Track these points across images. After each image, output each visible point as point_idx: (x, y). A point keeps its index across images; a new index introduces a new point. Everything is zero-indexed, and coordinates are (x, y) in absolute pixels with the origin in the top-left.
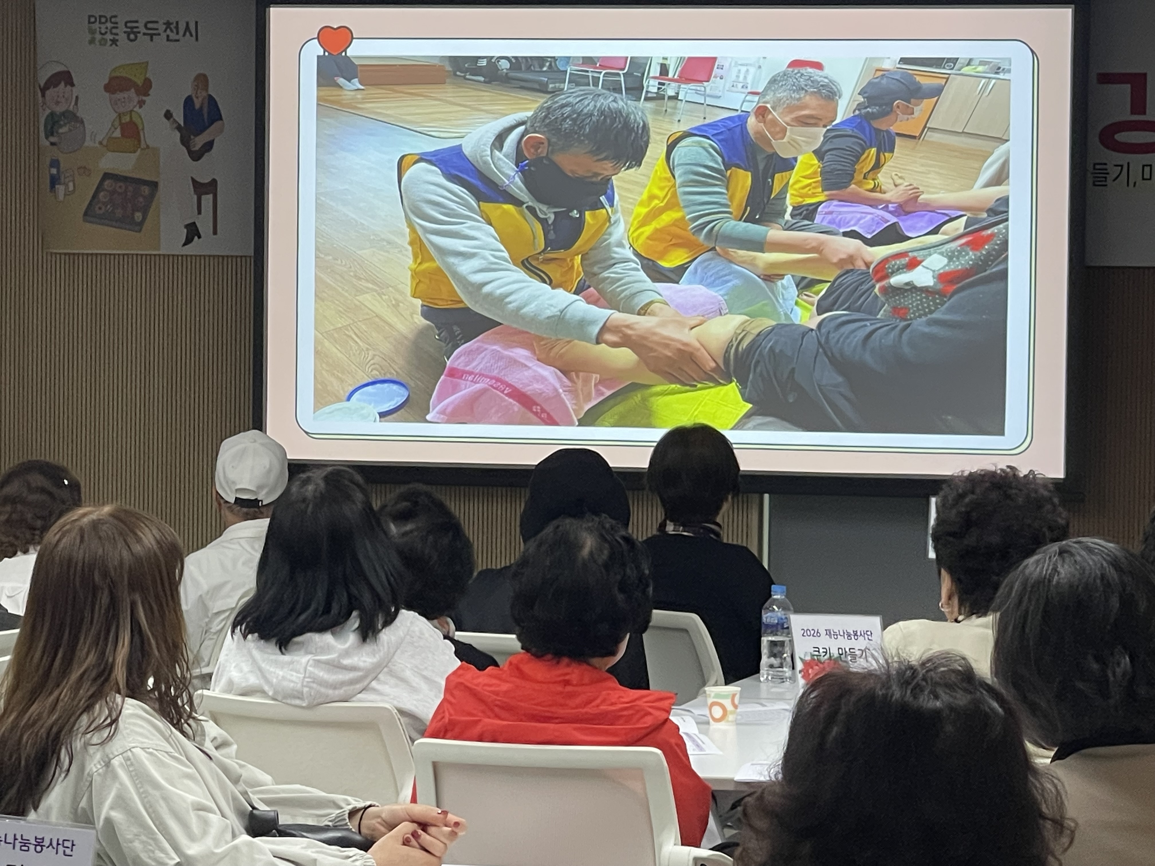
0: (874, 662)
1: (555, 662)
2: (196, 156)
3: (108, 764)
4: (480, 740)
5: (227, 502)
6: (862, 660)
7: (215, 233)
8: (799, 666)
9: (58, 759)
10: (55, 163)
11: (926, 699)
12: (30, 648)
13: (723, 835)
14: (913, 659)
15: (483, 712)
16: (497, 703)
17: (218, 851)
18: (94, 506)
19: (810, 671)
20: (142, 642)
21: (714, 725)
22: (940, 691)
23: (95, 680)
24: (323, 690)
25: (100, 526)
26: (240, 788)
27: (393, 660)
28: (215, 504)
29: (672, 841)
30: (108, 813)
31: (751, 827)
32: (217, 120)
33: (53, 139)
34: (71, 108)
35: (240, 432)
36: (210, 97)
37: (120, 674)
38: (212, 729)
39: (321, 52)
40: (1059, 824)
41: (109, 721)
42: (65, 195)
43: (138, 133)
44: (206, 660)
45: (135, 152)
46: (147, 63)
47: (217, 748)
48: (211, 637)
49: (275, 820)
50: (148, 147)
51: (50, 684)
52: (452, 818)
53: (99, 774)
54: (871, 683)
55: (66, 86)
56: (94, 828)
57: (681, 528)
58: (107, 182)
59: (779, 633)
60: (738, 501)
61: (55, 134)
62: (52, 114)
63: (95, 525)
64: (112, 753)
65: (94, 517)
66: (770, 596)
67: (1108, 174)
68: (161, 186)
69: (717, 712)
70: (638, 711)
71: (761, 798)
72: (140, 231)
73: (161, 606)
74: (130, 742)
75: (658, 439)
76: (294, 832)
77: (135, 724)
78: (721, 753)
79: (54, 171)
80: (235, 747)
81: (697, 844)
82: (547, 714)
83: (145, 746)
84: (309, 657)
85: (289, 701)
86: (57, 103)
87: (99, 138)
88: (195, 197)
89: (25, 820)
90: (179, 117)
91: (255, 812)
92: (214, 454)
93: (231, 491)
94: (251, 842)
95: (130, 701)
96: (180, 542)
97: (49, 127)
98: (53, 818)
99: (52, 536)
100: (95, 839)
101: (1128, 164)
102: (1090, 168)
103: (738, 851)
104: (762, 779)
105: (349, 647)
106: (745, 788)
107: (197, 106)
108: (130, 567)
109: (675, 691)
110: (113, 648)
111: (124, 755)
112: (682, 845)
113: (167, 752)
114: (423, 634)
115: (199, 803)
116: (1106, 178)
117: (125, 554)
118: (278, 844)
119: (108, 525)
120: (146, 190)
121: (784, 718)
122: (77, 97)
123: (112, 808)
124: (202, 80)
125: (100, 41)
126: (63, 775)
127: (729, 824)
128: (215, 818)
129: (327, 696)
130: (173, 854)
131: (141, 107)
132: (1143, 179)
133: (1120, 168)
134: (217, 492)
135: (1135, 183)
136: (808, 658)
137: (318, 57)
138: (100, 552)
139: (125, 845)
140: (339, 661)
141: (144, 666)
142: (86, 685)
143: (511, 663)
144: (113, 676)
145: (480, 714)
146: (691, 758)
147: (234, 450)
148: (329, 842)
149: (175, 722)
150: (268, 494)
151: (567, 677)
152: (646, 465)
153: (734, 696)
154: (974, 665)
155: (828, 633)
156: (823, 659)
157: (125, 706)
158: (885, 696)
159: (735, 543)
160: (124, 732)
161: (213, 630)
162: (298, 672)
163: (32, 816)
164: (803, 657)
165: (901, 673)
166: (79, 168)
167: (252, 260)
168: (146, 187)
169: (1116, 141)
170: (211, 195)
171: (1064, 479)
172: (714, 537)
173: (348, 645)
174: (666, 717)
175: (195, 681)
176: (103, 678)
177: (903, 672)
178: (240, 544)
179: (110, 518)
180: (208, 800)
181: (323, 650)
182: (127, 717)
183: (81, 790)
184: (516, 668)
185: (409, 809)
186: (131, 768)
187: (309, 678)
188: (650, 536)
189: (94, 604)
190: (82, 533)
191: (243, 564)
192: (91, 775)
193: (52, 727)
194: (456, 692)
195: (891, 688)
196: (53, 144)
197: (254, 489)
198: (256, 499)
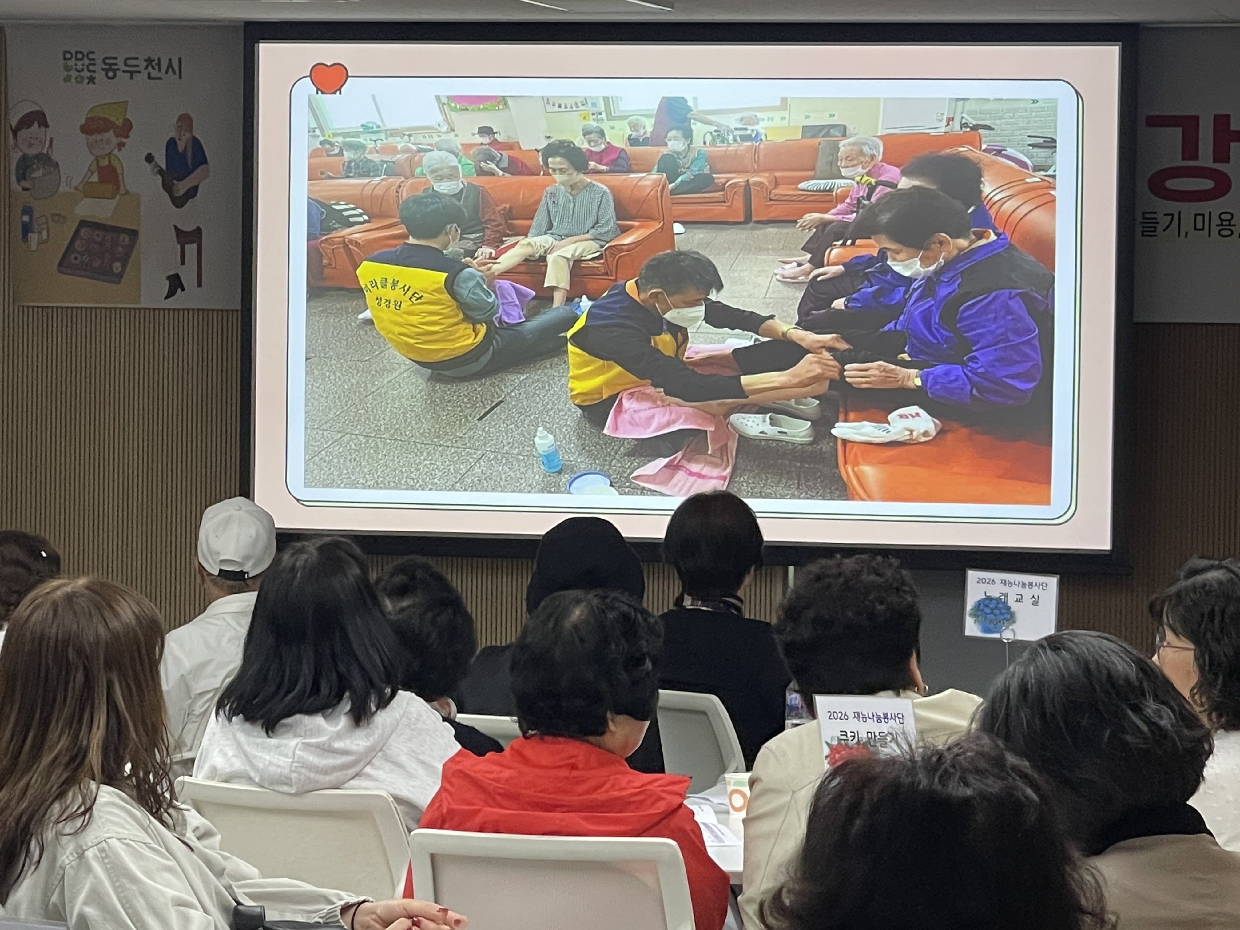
0: (898, 749)
2: (179, 202)
3: (81, 856)
4: (481, 830)
5: (210, 574)
6: (891, 743)
7: (200, 284)
9: (28, 851)
10: (27, 210)
11: (955, 786)
14: (939, 743)
15: (485, 801)
16: (499, 790)
18: (69, 578)
19: (837, 756)
20: (119, 723)
21: (734, 815)
22: (971, 779)
23: (68, 764)
24: (313, 776)
25: (75, 600)
26: (224, 882)
27: (388, 744)
28: (198, 577)
30: (81, 908)
32: (202, 164)
33: (24, 184)
34: (45, 151)
36: (195, 141)
37: (95, 758)
38: (194, 818)
39: (314, 92)
41: (82, 809)
42: (38, 243)
43: (118, 177)
44: (189, 745)
45: (113, 198)
46: (127, 102)
47: (199, 838)
48: (194, 719)
50: (127, 193)
52: (452, 915)
53: (72, 867)
54: (897, 770)
55: (39, 126)
56: (66, 925)
57: (700, 603)
58: (83, 231)
59: (804, 716)
61: (28, 178)
62: (24, 157)
63: (70, 598)
64: (86, 844)
65: (68, 589)
67: (1157, 223)
68: (141, 233)
69: (737, 800)
70: (651, 796)
72: (119, 283)
73: (139, 686)
74: (105, 833)
75: (675, 508)
77: (111, 813)
79: (26, 218)
80: (218, 837)
82: (552, 802)
83: (121, 836)
84: (298, 740)
85: (276, 788)
86: (30, 145)
87: (75, 183)
88: (179, 247)
90: (162, 161)
91: (240, 907)
93: (215, 562)
95: (104, 788)
96: (161, 618)
97: (21, 171)
98: (23, 915)
99: (22, 610)
101: (1180, 213)
102: (1139, 216)
105: (341, 729)
107: (181, 150)
108: (106, 643)
110: (87, 730)
111: (100, 845)
113: (145, 843)
114: (421, 716)
115: (179, 899)
116: (1155, 227)
117: (102, 631)
119: (83, 599)
120: (125, 239)
122: (52, 139)
123: (85, 903)
124: (185, 121)
125: (76, 79)
126: (33, 868)
128: (196, 914)
129: (316, 782)
131: (120, 150)
132: (1195, 229)
133: (1170, 217)
134: (200, 563)
135: (1187, 233)
136: (835, 742)
138: (75, 626)
140: (330, 746)
141: (121, 750)
142: (58, 771)
143: (512, 748)
144: (87, 761)
145: (481, 803)
146: (708, 849)
147: (217, 519)
149: (154, 811)
150: (254, 566)
151: (575, 760)
155: (858, 716)
156: (850, 743)
157: (100, 793)
158: (912, 784)
159: (758, 618)
160: (100, 821)
161: (196, 713)
162: (286, 757)
164: (829, 741)
165: (926, 759)
166: (53, 215)
167: (240, 313)
168: (126, 236)
169: (1166, 189)
170: (195, 245)
171: (1111, 551)
172: (735, 613)
173: (339, 727)
174: (679, 802)
175: (176, 767)
176: (76, 763)
177: (930, 758)
178: (224, 620)
179: (86, 592)
180: (189, 895)
181: (312, 733)
182: (101, 805)
183: (52, 885)
184: (518, 753)
185: (403, 904)
186: (106, 861)
187: (297, 762)
188: (666, 611)
189: (67, 683)
190: (55, 606)
191: (229, 641)
192: (63, 868)
193: (21, 815)
194: (454, 780)
195: (917, 775)
196: (25, 189)
197: (240, 561)
198: (242, 571)
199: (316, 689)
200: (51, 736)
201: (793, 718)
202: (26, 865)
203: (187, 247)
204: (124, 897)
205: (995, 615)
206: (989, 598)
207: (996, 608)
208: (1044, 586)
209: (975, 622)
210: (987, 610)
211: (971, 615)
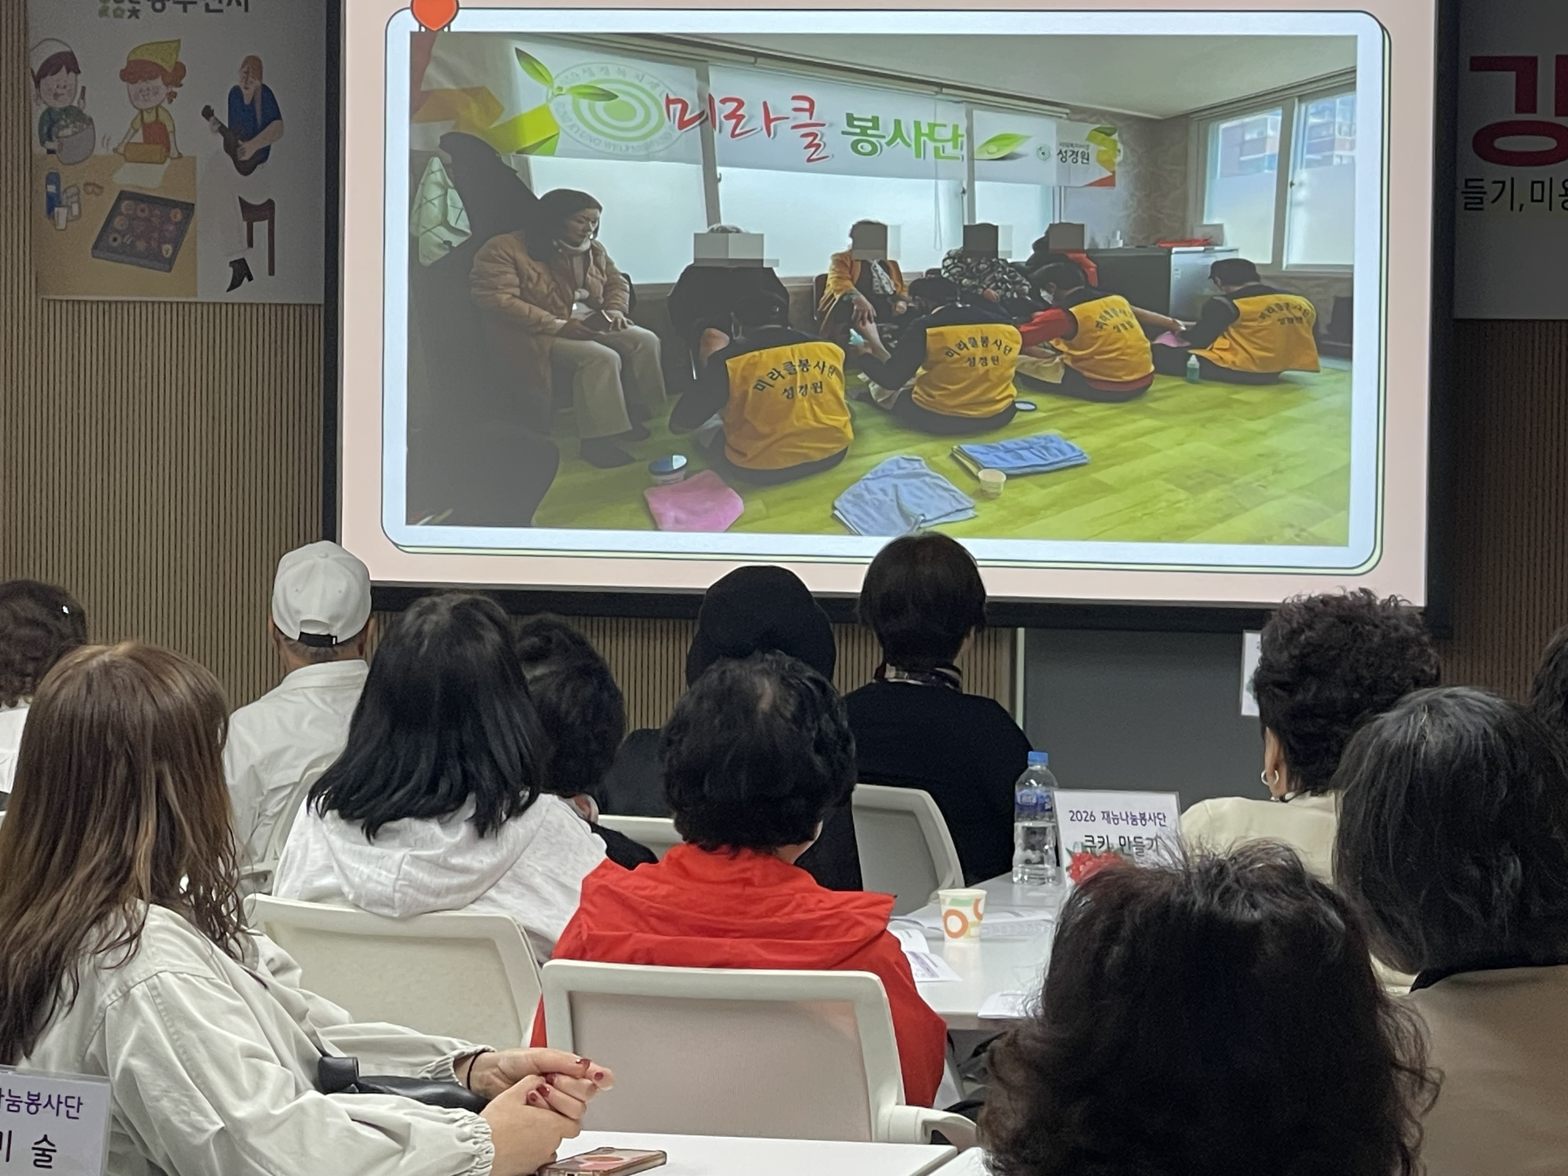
0: (1167, 856)
1: (732, 854)
3: (126, 995)
4: (631, 961)
5: (288, 639)
6: (1150, 851)
7: (272, 272)
8: (1066, 860)
9: (59, 988)
10: (53, 178)
11: (1240, 908)
12: (19, 837)
13: (962, 1090)
14: (1220, 850)
15: (635, 924)
16: (654, 911)
17: (277, 1112)
18: (107, 644)
19: (1081, 868)
20: (173, 828)
21: (950, 942)
22: (1259, 898)
23: (108, 880)
24: (421, 897)
25: (113, 670)
26: (306, 1028)
28: (272, 641)
29: (894, 1099)
30: (126, 1061)
31: (1000, 1079)
32: (274, 119)
33: (51, 145)
34: (75, 104)
35: (305, 544)
36: (265, 89)
37: (142, 871)
38: (267, 947)
39: (415, 27)
40: (1419, 1076)
41: (127, 935)
42: (67, 221)
43: (167, 137)
44: (260, 852)
45: (163, 163)
46: (179, 41)
47: (274, 973)
48: (266, 821)
49: (354, 1070)
50: (180, 155)
51: (48, 884)
52: (594, 1067)
53: (114, 1008)
54: (1166, 884)
55: (68, 72)
56: (108, 1081)
57: (906, 674)
58: (125, 204)
61: (54, 138)
62: (49, 111)
63: (107, 669)
64: (132, 980)
65: (106, 658)
66: (1027, 766)
67: (1485, 193)
68: (197, 208)
69: (955, 924)
70: (844, 920)
71: (1013, 1042)
72: (169, 270)
73: (196, 779)
74: (157, 965)
75: (875, 553)
76: (379, 1087)
77: (163, 940)
78: (959, 979)
79: (52, 189)
80: (299, 971)
81: (928, 1104)
82: (722, 926)
83: (177, 969)
84: (405, 851)
85: (375, 910)
86: (56, 96)
87: (114, 144)
88: (245, 223)
89: (13, 1070)
90: (223, 115)
91: (327, 1059)
93: (295, 624)
94: (322, 1100)
95: (156, 910)
96: (223, 693)
97: (45, 129)
98: (53, 1068)
99: (48, 684)
100: (109, 1097)
101: (1512, 179)
102: (1461, 184)
103: (983, 1113)
104: (1015, 1015)
105: (460, 841)
106: (990, 1027)
107: (247, 101)
108: (155, 726)
109: (895, 894)
110: (131, 838)
111: (150, 981)
112: (908, 1104)
113: (207, 979)
114: (563, 826)
115: (250, 1048)
116: (1481, 199)
117: (149, 709)
118: (358, 1104)
119: (124, 670)
120: (177, 215)
121: (1046, 932)
122: (84, 88)
123: (131, 1054)
124: (253, 66)
125: (114, 11)
126: (66, 1009)
127: (970, 1076)
128: (272, 1068)
129: (428, 905)
130: (216, 1117)
131: (171, 101)
132: (1533, 200)
133: (1501, 185)
134: (275, 625)
135: (1522, 206)
136: (1079, 850)
137: (413, 34)
138: (114, 704)
139: (149, 1103)
140: (445, 860)
141: (175, 860)
142: (95, 888)
143: (670, 858)
144: (133, 875)
145: (630, 927)
146: (917, 985)
147: (298, 569)
148: (428, 1100)
149: (217, 936)
150: (344, 629)
151: (748, 875)
152: (858, 589)
153: (977, 901)
154: (1303, 859)
155: (1107, 816)
156: (1098, 851)
157: (150, 915)
158: (1184, 905)
159: (978, 694)
160: (149, 952)
161: (269, 813)
162: (389, 871)
163: (24, 1064)
164: (1071, 849)
165: (1205, 872)
166: (87, 184)
167: (322, 309)
168: (178, 210)
169: (1495, 149)
170: (266, 222)
172: (951, 687)
173: (458, 838)
174: (882, 928)
175: (245, 882)
176: (119, 878)
177: (1208, 871)
178: (305, 696)
179: (129, 661)
180: (261, 1042)
181: (424, 843)
182: (152, 930)
183: (90, 1030)
184: (676, 863)
185: (532, 1056)
186: (158, 1001)
187: (404, 879)
188: (862, 685)
189: (105, 777)
190: (89, 677)
191: (311, 723)
192: (103, 1010)
193: (50, 944)
194: (597, 899)
195: (1191, 892)
196: (50, 152)
197: (326, 621)
198: (329, 635)
199: (433, 786)
200: (87, 844)
202: (57, 1006)
203: (255, 224)
204: (181, 1046)
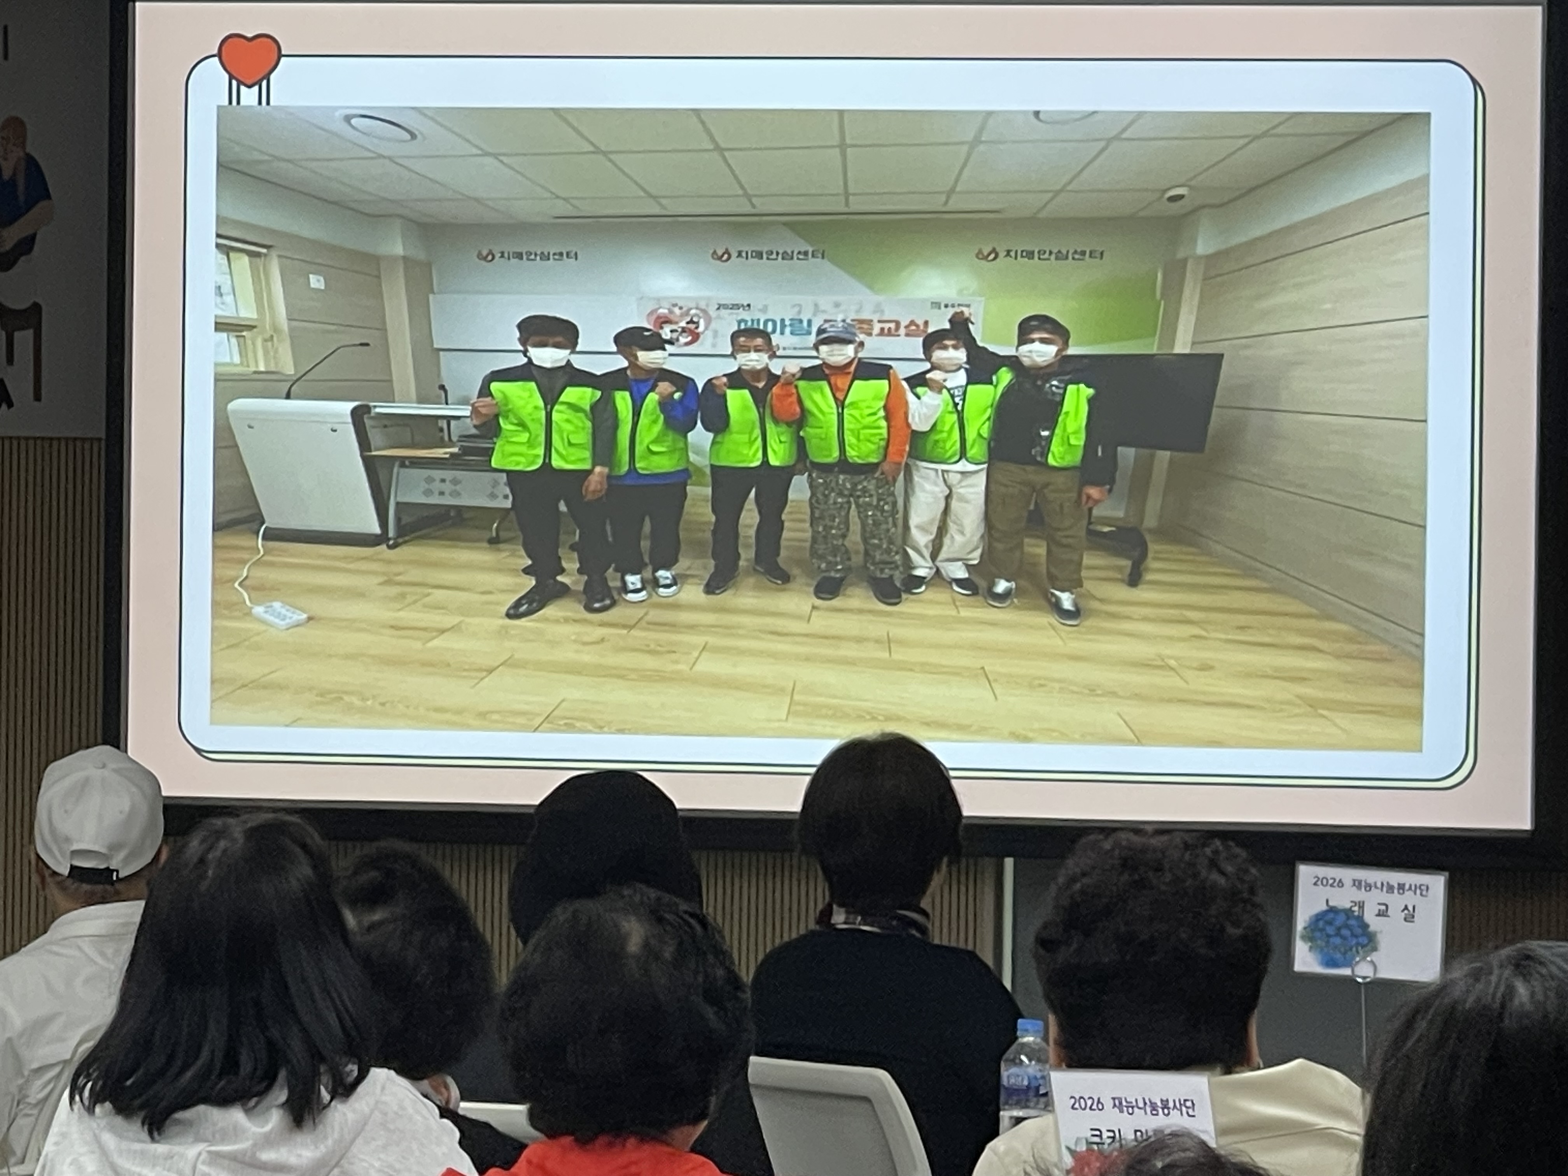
5: (55, 873)
19: (1086, 1170)
27: (349, 1155)
28: (35, 879)
32: (42, 199)
35: (80, 749)
36: (31, 162)
48: (29, 1110)
57: (859, 919)
59: (1032, 1104)
60: (959, 872)
84: (201, 1147)
92: (35, 786)
93: (63, 854)
105: (271, 1132)
114: (403, 1108)
124: (15, 129)
134: (38, 857)
136: (1083, 1148)
147: (67, 783)
150: (126, 861)
155: (1119, 1104)
156: (1107, 1148)
164: (1073, 1147)
167: (103, 444)
171: (1532, 832)
172: (918, 935)
173: (268, 1128)
178: (79, 948)
181: (225, 1136)
188: (802, 931)
191: (87, 981)
197: (103, 850)
198: (108, 869)
199: (231, 1064)
201: (1012, 1106)
203: (17, 335)
205: (1344, 938)
206: (1332, 910)
207: (1347, 926)
208: (1423, 890)
209: (1311, 948)
210: (1330, 930)
211: (1303, 938)
